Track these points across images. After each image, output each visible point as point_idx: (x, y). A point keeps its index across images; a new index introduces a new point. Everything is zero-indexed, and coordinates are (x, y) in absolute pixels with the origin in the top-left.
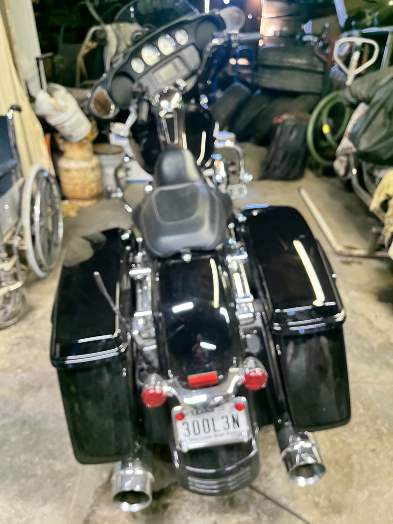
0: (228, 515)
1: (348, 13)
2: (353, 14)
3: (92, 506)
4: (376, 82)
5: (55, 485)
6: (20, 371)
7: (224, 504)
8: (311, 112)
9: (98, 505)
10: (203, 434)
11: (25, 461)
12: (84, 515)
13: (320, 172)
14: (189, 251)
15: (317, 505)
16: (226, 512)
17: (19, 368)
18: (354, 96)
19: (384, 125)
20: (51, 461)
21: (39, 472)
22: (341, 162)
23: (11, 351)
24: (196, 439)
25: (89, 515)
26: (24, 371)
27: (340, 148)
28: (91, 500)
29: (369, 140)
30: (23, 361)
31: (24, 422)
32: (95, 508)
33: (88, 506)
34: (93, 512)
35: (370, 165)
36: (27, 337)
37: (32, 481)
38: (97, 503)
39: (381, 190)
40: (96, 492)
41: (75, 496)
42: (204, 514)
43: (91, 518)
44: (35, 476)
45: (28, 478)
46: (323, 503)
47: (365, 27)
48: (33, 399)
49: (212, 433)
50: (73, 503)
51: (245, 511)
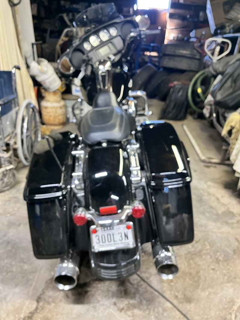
0: (123, 299)
1: (216, 25)
2: (219, 26)
3: (43, 290)
4: (228, 62)
5: (23, 277)
6: (8, 215)
7: (121, 293)
8: (191, 80)
9: (47, 289)
10: (107, 243)
11: (7, 263)
12: (38, 294)
13: (196, 116)
14: (106, 141)
15: (176, 297)
16: (122, 297)
17: (8, 213)
18: (215, 71)
19: (231, 86)
20: (22, 264)
21: (14, 270)
22: (207, 109)
23: (4, 204)
24: (103, 246)
25: (41, 295)
26: (11, 215)
27: (206, 101)
28: (43, 285)
29: (222, 95)
30: (11, 210)
31: (8, 243)
32: (45, 291)
33: (41, 290)
34: (44, 293)
35: (223, 110)
36: (15, 197)
37: (9, 274)
38: (47, 288)
39: (228, 124)
40: (46, 282)
41: (34, 284)
42: (109, 298)
43: (42, 296)
44: (12, 272)
45: (8, 273)
46: (180, 296)
47: (226, 33)
48: (15, 231)
49: (112, 242)
50: (32, 288)
51: (134, 297)
